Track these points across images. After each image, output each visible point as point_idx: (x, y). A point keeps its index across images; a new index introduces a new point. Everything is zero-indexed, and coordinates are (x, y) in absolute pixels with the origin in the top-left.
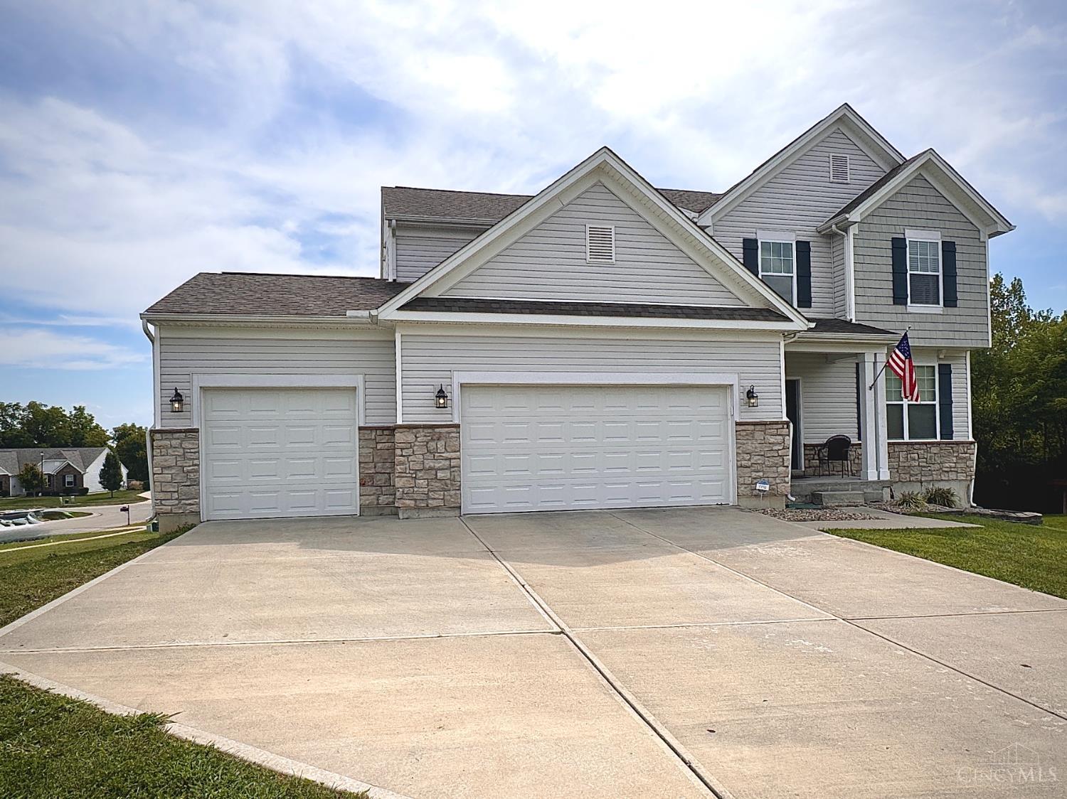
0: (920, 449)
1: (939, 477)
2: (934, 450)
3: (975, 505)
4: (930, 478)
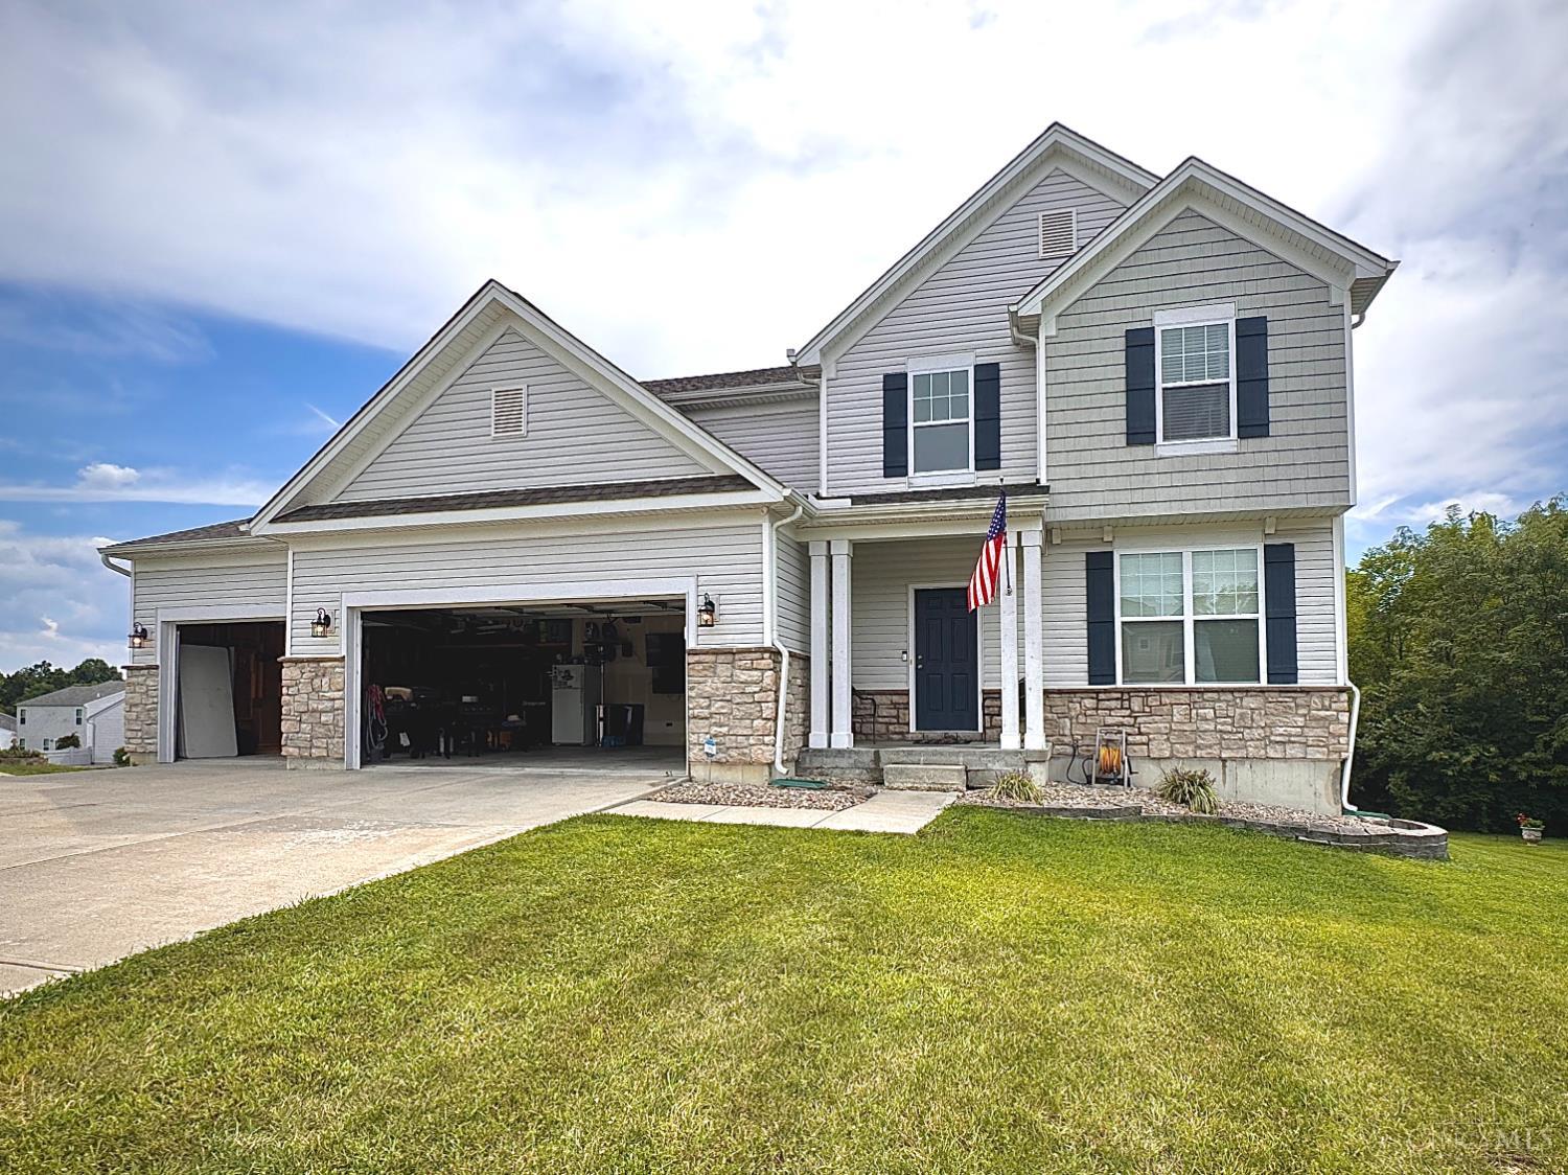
0: (1219, 700)
1: (1263, 752)
2: (1251, 702)
3: (1354, 809)
4: (1242, 753)
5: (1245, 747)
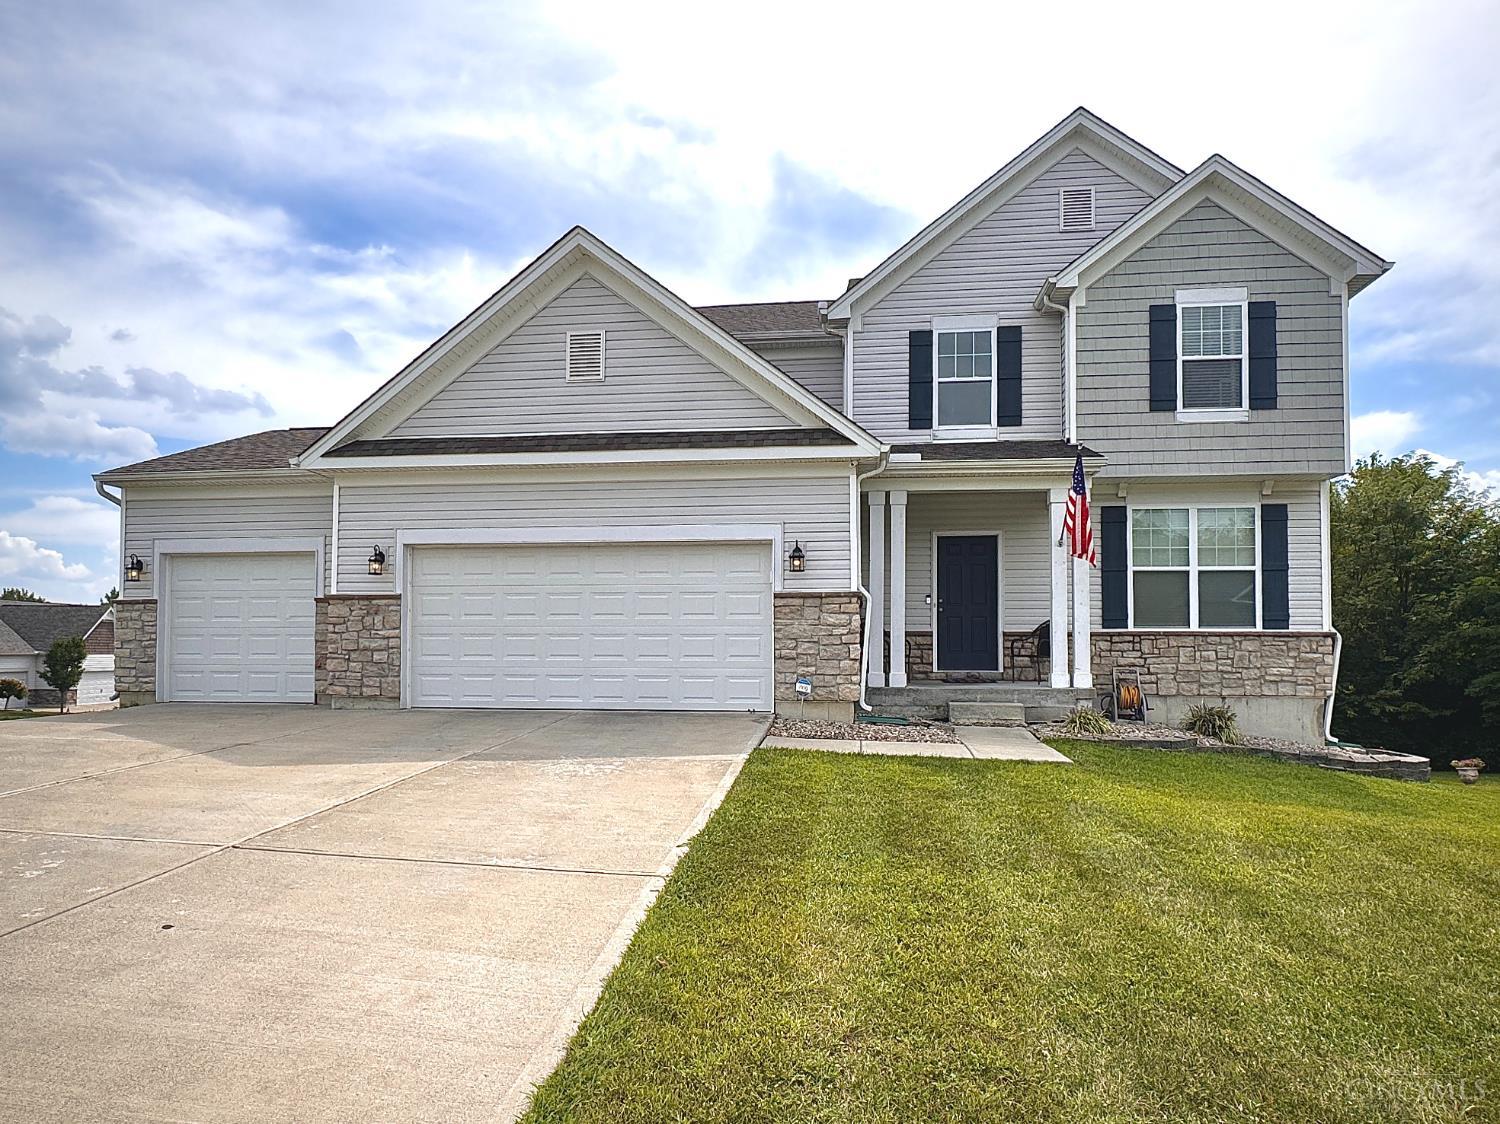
0: (1221, 644)
1: (1258, 690)
2: (1248, 645)
3: (1336, 740)
4: (1240, 691)
5: (1243, 686)
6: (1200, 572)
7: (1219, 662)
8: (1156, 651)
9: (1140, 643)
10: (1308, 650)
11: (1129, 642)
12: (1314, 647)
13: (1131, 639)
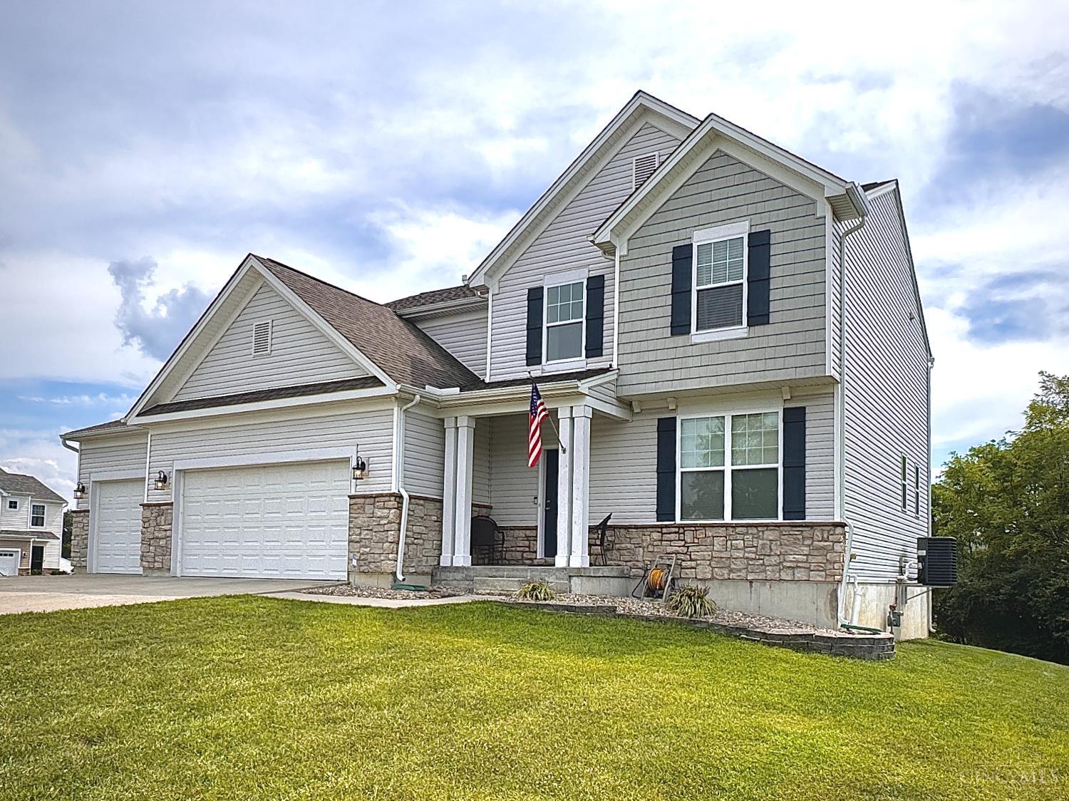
0: (747, 533)
1: (778, 575)
2: (770, 535)
4: (763, 576)
5: (765, 571)
6: (733, 471)
7: (746, 550)
8: (696, 541)
9: (684, 533)
10: (821, 539)
11: (675, 533)
12: (825, 536)
13: (677, 530)
